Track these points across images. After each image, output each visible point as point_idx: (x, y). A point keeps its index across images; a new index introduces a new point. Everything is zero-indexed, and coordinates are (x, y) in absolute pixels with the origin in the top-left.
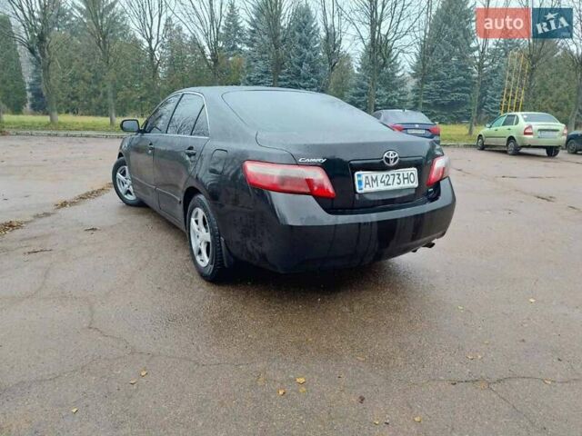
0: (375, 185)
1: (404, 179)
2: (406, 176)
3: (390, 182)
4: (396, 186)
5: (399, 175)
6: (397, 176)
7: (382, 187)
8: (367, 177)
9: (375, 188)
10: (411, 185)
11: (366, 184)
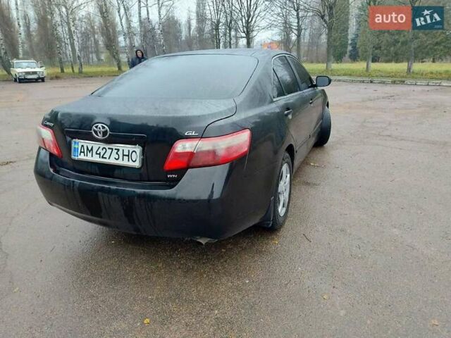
0: (90, 154)
1: (124, 155)
2: (126, 153)
3: (107, 155)
4: (112, 161)
5: (118, 150)
6: (115, 151)
7: (96, 159)
8: (82, 146)
9: (89, 158)
10: (131, 164)
11: (81, 152)
